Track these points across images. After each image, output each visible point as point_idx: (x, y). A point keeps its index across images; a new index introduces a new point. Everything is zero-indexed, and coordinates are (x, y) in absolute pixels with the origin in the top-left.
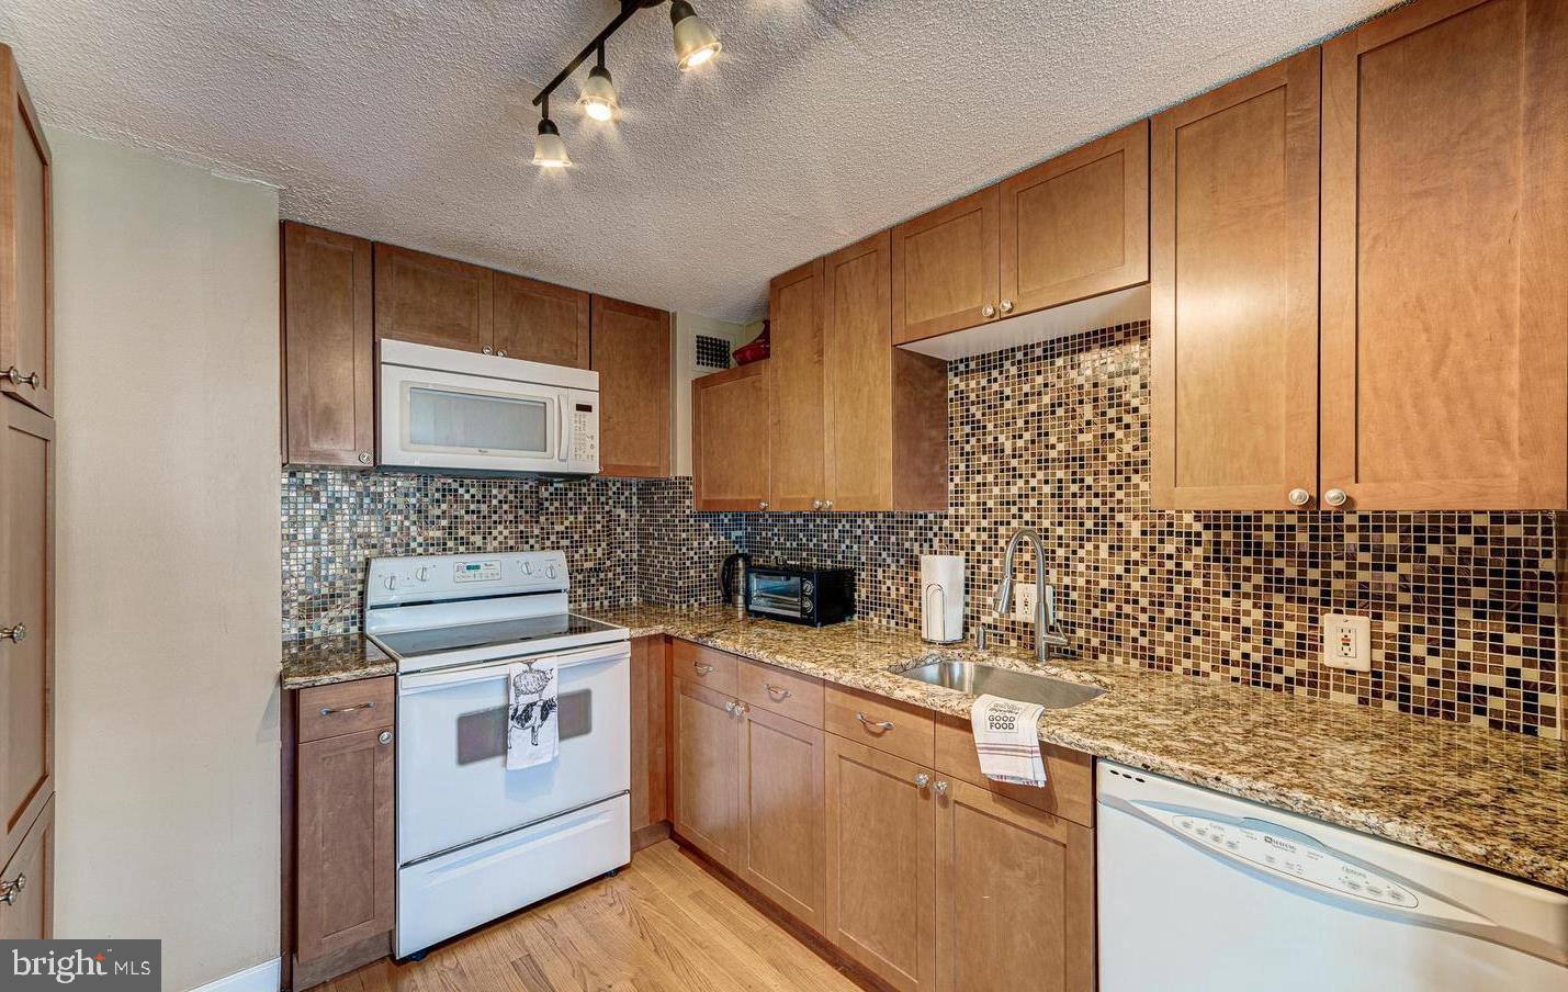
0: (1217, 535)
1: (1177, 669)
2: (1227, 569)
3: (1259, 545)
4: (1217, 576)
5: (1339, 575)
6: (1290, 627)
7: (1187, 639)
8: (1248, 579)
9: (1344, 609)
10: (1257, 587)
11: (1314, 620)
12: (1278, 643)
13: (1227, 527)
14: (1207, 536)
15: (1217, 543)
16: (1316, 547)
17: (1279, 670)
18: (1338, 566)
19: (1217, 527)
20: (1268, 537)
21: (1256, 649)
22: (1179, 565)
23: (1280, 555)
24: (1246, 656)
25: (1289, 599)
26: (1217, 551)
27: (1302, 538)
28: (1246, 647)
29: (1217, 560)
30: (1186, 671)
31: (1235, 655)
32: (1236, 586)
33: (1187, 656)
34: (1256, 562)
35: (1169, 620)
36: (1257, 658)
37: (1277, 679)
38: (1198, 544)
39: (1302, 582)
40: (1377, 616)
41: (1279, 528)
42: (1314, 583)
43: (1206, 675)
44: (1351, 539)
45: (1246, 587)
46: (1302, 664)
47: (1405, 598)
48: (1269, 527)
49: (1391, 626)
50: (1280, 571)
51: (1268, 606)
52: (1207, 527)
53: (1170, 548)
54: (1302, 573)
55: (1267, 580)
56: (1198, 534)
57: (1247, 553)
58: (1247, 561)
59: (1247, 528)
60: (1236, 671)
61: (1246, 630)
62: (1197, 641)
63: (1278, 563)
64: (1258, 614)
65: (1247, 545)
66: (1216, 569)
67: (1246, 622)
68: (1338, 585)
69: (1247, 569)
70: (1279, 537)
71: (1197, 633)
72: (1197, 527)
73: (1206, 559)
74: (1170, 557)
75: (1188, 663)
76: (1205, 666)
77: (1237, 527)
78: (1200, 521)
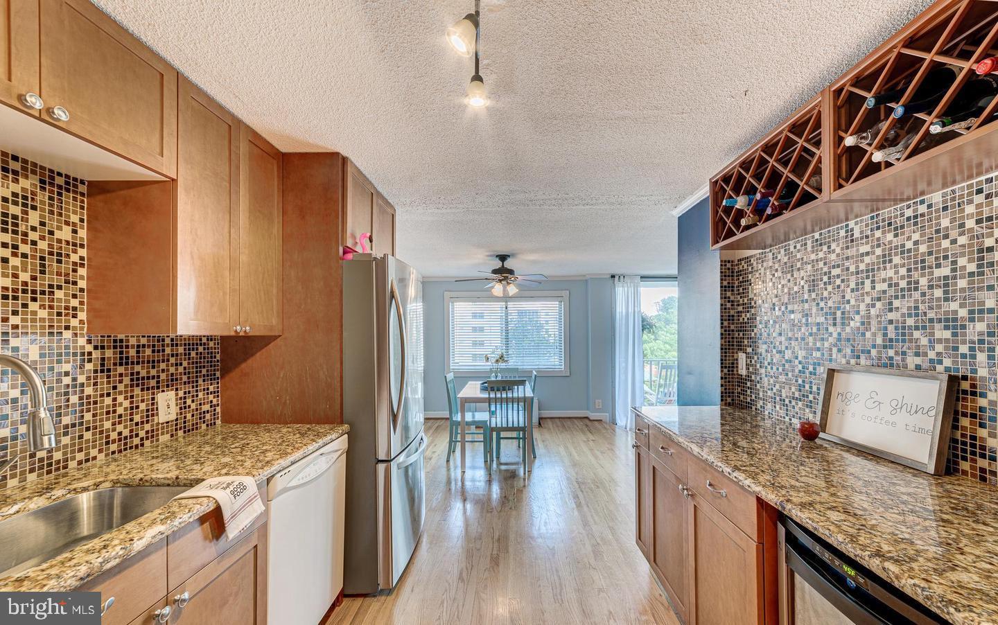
0: (103, 353)
1: (72, 464)
2: (109, 377)
3: (127, 358)
4: (102, 383)
5: (163, 371)
6: (143, 406)
7: (81, 437)
8: (121, 382)
9: (165, 389)
10: (126, 386)
11: (153, 399)
12: (137, 418)
13: (109, 348)
14: (96, 354)
15: (103, 359)
16: (154, 356)
17: (137, 435)
18: (163, 366)
19: (103, 347)
20: (132, 352)
21: (125, 427)
22: (74, 379)
23: (138, 363)
24: (120, 434)
25: (142, 390)
26: (103, 365)
27: (148, 352)
28: (119, 428)
29: (102, 371)
30: (80, 463)
31: (114, 435)
32: (115, 388)
33: (80, 450)
34: (126, 369)
35: (66, 427)
36: (126, 433)
37: (136, 441)
38: (90, 361)
39: (148, 378)
40: (177, 390)
41: (138, 346)
42: (153, 377)
43: (95, 458)
44: (168, 350)
45: (121, 387)
46: (147, 427)
47: (185, 378)
48: (133, 347)
49: (181, 394)
50: (138, 373)
51: (132, 397)
52: (96, 348)
53: (67, 367)
54: (148, 372)
55: (132, 380)
56: (90, 354)
57: (121, 364)
58: (121, 369)
59: (121, 347)
60: (113, 447)
61: (120, 416)
62: (88, 435)
63: (137, 368)
64: (126, 404)
65: (121, 358)
66: (102, 379)
67: (120, 410)
68: (163, 376)
69: (121, 375)
70: (138, 352)
71: (88, 429)
72: (89, 348)
73: (96, 371)
74: (67, 374)
75: (80, 456)
76: (94, 452)
77: (115, 347)
78: (91, 343)
